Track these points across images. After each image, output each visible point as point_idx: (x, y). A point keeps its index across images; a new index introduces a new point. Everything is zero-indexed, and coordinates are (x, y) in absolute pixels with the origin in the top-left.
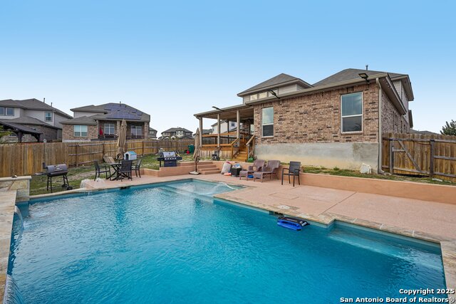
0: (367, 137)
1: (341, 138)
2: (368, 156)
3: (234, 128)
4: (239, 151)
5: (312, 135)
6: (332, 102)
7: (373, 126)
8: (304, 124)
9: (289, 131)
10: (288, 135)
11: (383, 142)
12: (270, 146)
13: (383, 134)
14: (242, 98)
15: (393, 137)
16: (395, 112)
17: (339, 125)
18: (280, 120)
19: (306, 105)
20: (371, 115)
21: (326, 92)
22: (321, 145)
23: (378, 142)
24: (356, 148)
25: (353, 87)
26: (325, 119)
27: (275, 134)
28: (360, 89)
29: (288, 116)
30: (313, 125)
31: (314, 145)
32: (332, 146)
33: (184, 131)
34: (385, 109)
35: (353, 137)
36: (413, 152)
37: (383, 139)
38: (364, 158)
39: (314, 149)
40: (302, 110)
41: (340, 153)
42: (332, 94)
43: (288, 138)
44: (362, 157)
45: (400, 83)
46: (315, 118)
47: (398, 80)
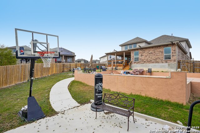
0: (173, 61)
1: (164, 62)
2: (173, 67)
3: (110, 59)
4: (125, 67)
5: (153, 61)
6: (161, 50)
7: (174, 58)
8: (150, 57)
9: (145, 59)
10: (144, 61)
11: (178, 63)
12: (138, 65)
13: (178, 60)
14: (121, 47)
15: (181, 61)
16: (183, 53)
17: (163, 57)
18: (141, 55)
19: (151, 51)
20: (174, 54)
21: (159, 46)
22: (157, 64)
23: (176, 63)
24: (169, 65)
25: (168, 45)
26: (158, 55)
27: (139, 61)
28: (170, 46)
29: (144, 54)
30: (154, 57)
31: (154, 64)
32: (161, 64)
33: (84, 61)
34: (179, 52)
35: (168, 61)
36: (188, 66)
37: (178, 62)
38: (172, 68)
39: (154, 65)
40: (150, 52)
41: (164, 66)
42: (161, 47)
43: (145, 62)
44: (171, 68)
45: (185, 42)
46: (154, 55)
47: (185, 41)
